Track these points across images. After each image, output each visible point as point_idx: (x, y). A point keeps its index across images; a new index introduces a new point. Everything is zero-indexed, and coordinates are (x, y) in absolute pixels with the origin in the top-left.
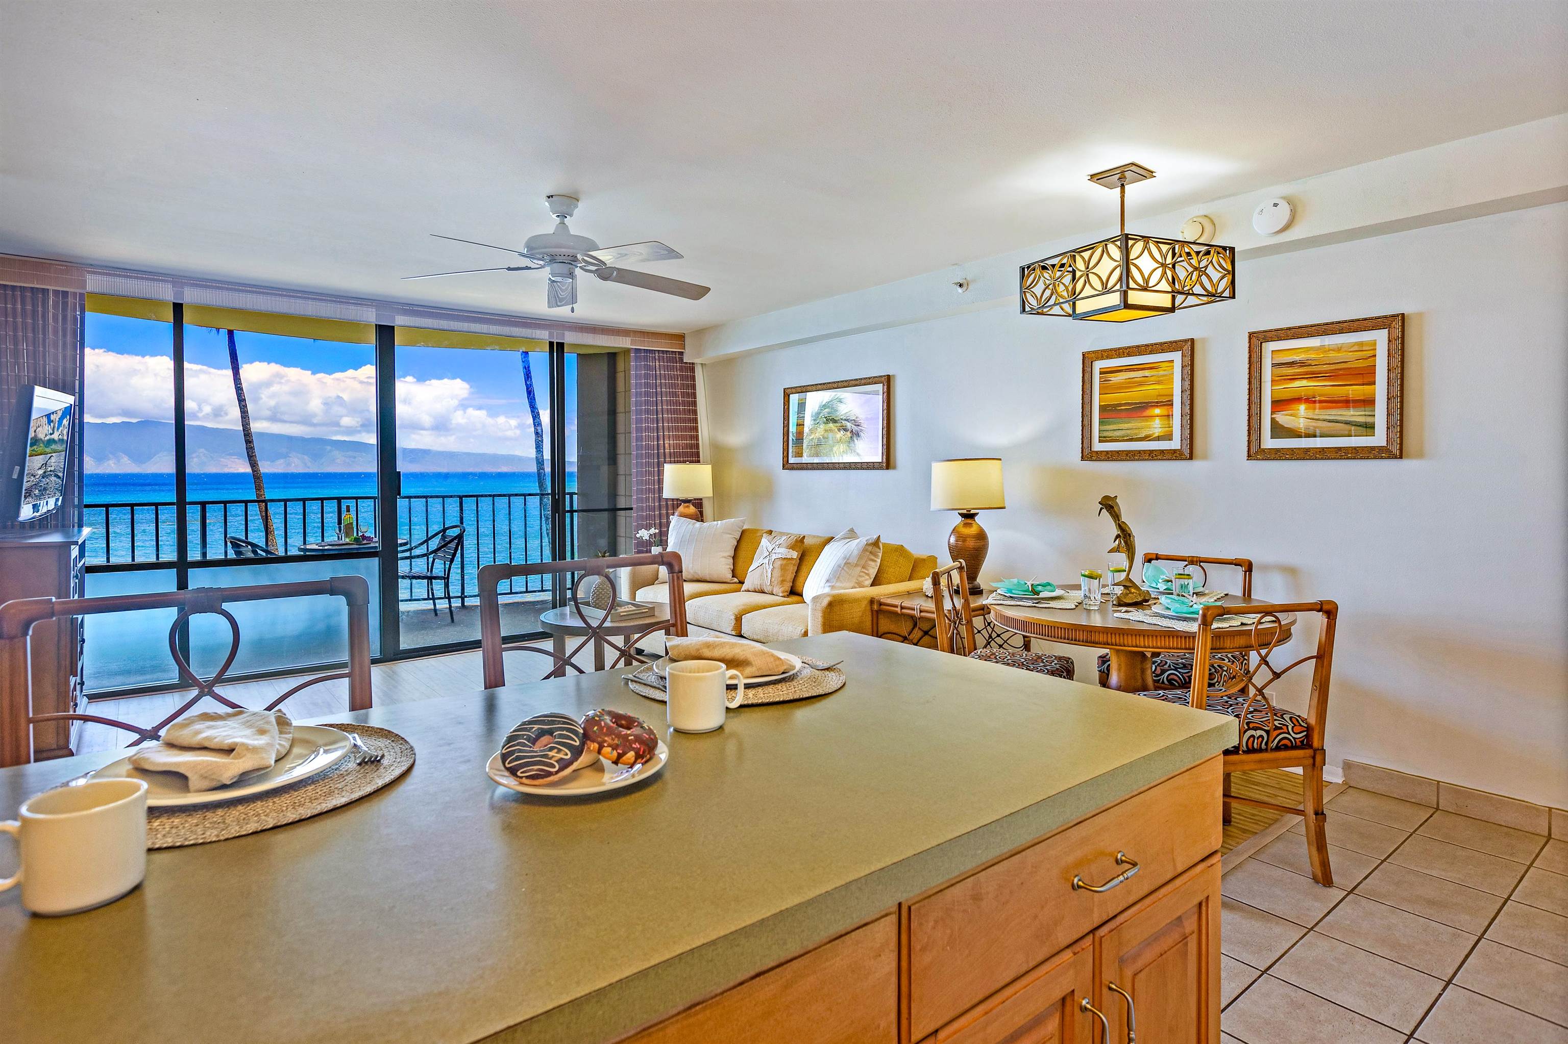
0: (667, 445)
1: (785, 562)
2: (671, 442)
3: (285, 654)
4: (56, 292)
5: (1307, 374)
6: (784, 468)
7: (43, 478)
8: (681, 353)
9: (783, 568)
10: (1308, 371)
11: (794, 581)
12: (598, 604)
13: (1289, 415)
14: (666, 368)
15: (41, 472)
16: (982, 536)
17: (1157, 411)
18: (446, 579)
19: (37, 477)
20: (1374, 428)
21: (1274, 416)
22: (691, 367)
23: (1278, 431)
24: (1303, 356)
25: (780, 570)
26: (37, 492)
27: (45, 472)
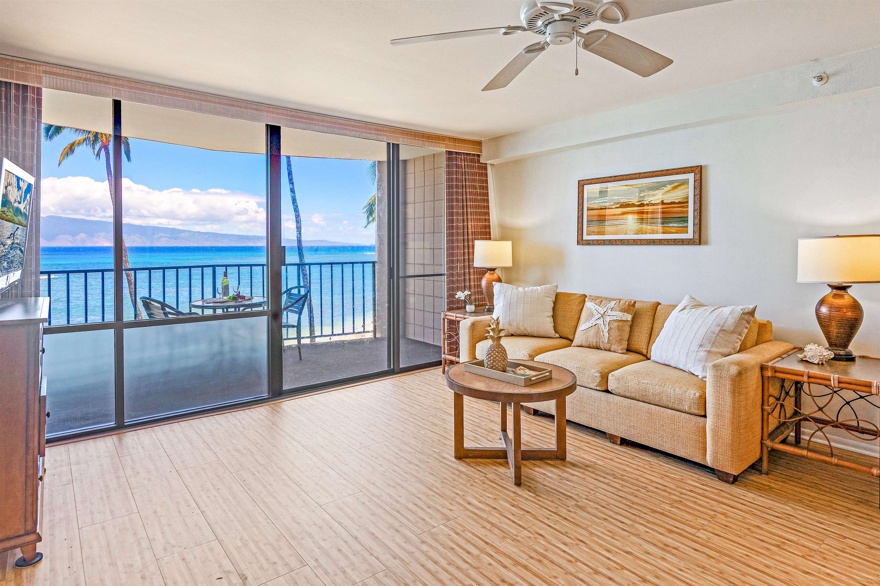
0: (470, 226)
1: (621, 324)
2: (473, 224)
3: (198, 397)
4: (16, 84)
6: (578, 243)
7: (11, 249)
8: (479, 156)
9: (620, 329)
11: (629, 340)
12: (495, 366)
14: (469, 166)
15: (9, 242)
16: (856, 307)
18: (298, 327)
19: (6, 247)
22: (485, 167)
25: (617, 331)
26: (5, 264)
27: (13, 244)
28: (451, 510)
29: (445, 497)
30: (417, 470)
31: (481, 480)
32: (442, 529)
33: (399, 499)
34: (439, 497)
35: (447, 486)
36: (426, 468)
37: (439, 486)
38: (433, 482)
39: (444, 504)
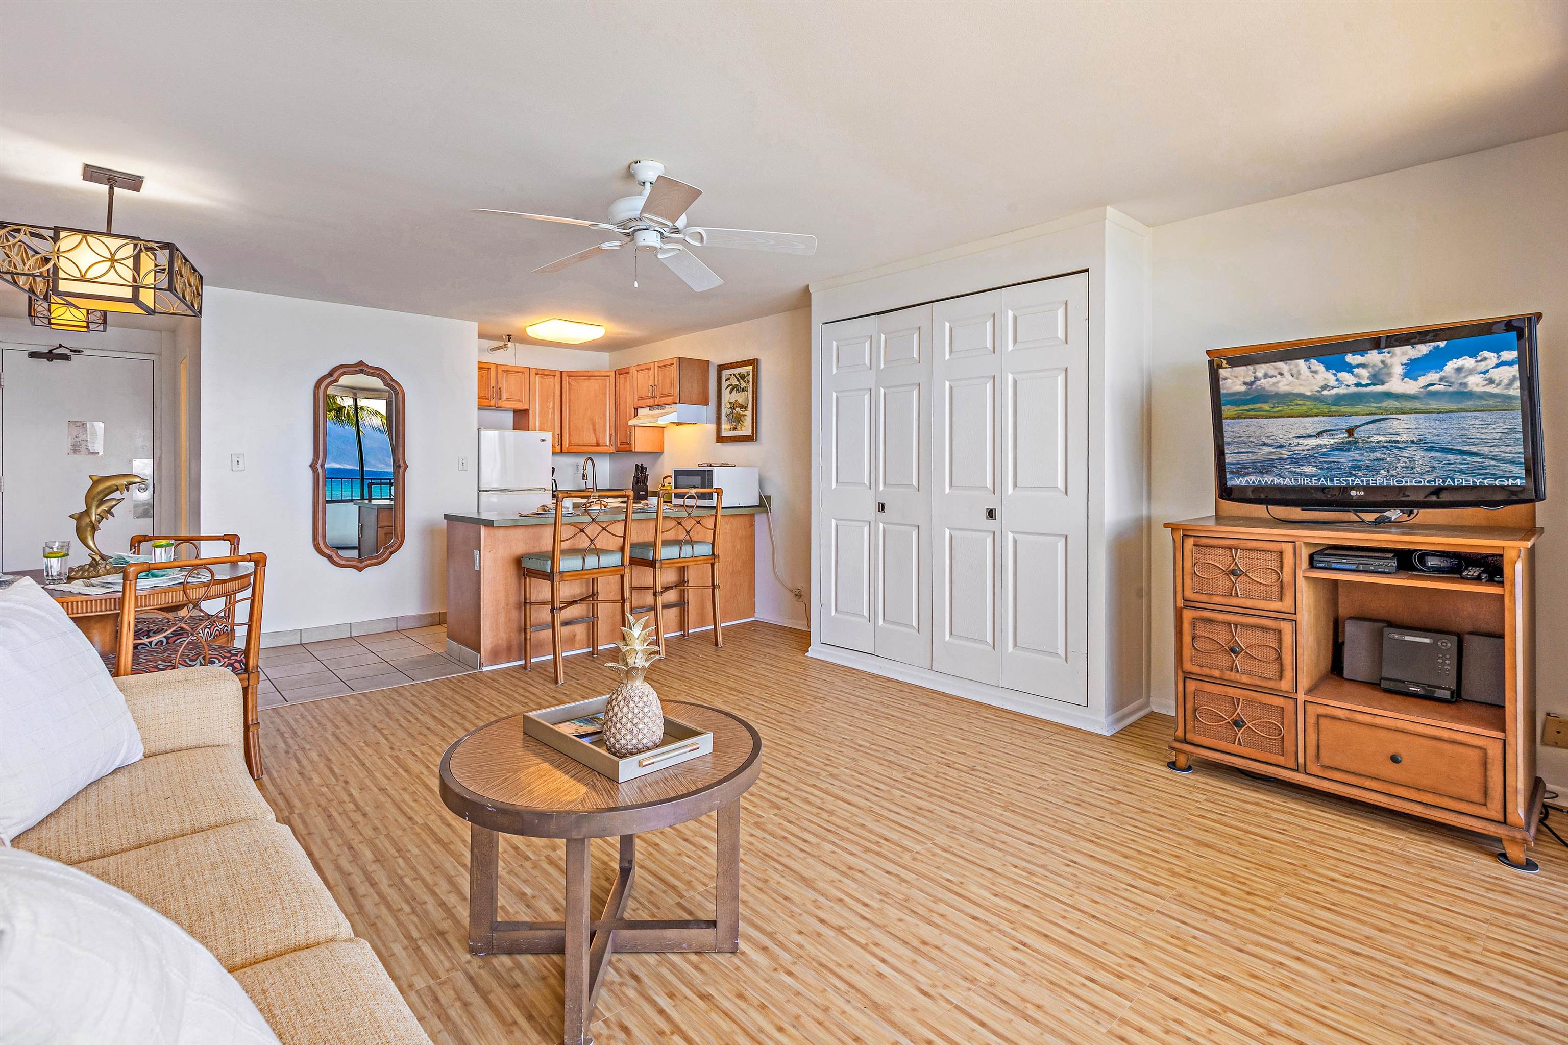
28: (752, 835)
29: (760, 854)
30: (819, 908)
31: (694, 889)
32: (764, 812)
33: (835, 849)
34: (771, 854)
35: (757, 874)
36: (801, 915)
37: (771, 872)
38: (782, 880)
39: (762, 844)
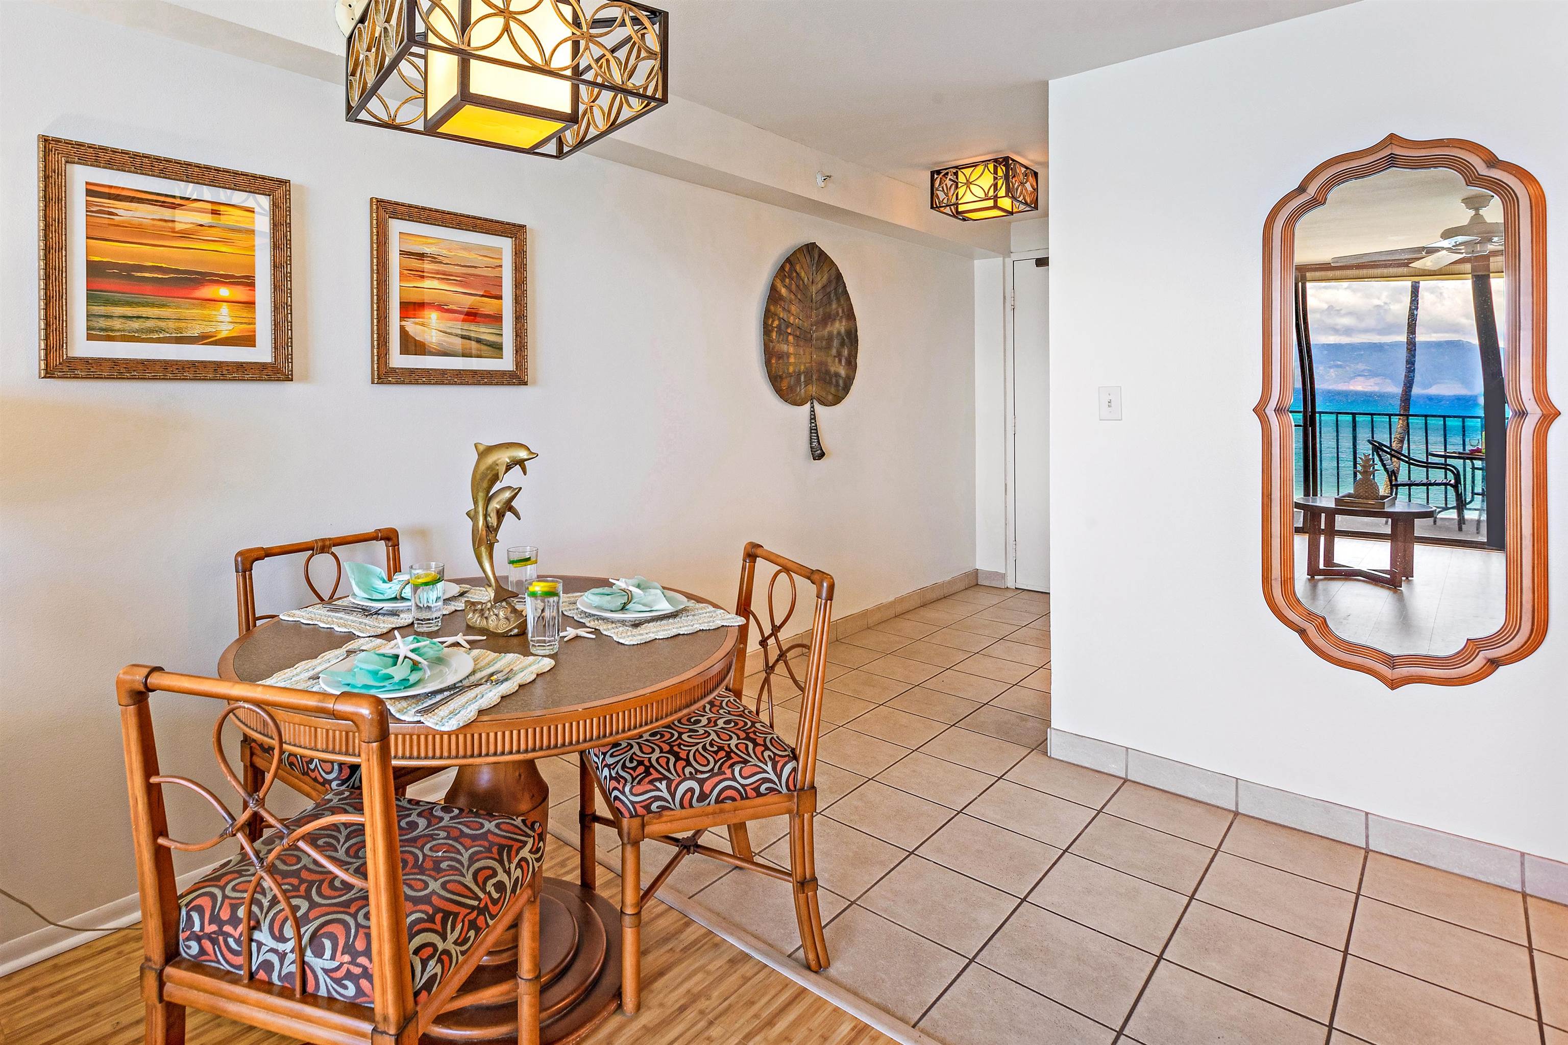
5: (437, 273)
10: (439, 270)
13: (420, 324)
17: (224, 292)
20: (502, 349)
21: (403, 323)
23: (410, 345)
24: (434, 249)
